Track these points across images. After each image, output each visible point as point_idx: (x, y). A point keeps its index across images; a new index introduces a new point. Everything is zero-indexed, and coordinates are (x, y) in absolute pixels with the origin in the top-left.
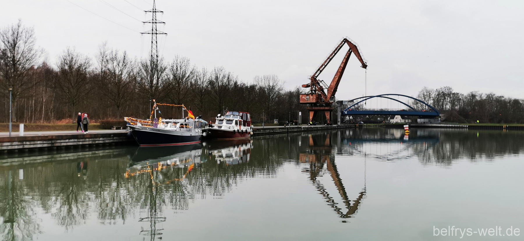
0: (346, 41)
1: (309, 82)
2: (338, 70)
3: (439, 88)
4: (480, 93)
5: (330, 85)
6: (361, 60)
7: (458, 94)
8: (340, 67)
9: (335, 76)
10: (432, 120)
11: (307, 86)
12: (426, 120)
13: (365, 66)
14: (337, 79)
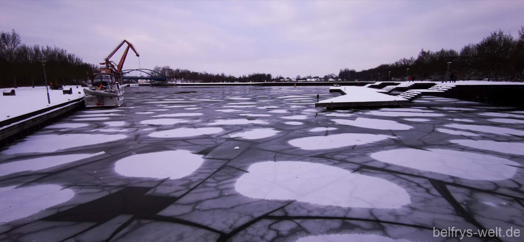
0: (125, 41)
1: (105, 62)
2: (123, 56)
3: (163, 66)
4: (181, 69)
5: (119, 64)
6: (135, 52)
7: (172, 69)
8: (124, 55)
9: (121, 59)
10: (163, 82)
11: (103, 64)
12: (160, 82)
13: (138, 55)
14: (123, 61)
